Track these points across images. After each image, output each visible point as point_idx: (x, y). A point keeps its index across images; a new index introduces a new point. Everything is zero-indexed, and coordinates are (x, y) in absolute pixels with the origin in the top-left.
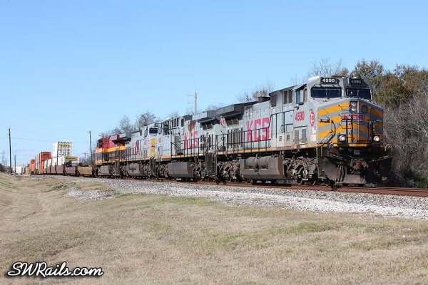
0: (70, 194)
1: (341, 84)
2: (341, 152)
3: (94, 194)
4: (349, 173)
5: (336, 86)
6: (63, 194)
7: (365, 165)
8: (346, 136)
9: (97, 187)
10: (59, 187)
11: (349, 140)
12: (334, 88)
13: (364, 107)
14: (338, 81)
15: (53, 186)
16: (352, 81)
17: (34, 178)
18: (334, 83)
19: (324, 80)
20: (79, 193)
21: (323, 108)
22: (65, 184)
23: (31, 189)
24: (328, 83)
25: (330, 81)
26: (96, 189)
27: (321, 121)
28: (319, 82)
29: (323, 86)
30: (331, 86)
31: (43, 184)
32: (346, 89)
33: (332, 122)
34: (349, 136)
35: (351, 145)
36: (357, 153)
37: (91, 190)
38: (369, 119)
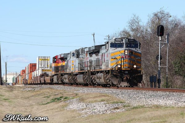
0: (71, 107)
1: (124, 41)
2: (119, 72)
3: (100, 107)
4: (123, 81)
5: (121, 42)
6: (63, 107)
7: (128, 78)
8: (121, 65)
9: (103, 98)
10: (58, 99)
11: (122, 67)
12: (121, 43)
13: (131, 52)
14: (123, 40)
15: (52, 98)
16: (129, 40)
17: (29, 88)
18: (121, 41)
19: (116, 40)
20: (82, 105)
21: (113, 53)
22: (65, 95)
23: (25, 101)
24: (118, 41)
25: (119, 40)
26: (102, 101)
27: (112, 58)
28: (114, 41)
29: (116, 42)
30: (119, 42)
31: (39, 95)
32: (126, 44)
33: (117, 59)
34: (122, 65)
35: (123, 69)
36: (127, 72)
37: (96, 101)
38: (134, 57)
